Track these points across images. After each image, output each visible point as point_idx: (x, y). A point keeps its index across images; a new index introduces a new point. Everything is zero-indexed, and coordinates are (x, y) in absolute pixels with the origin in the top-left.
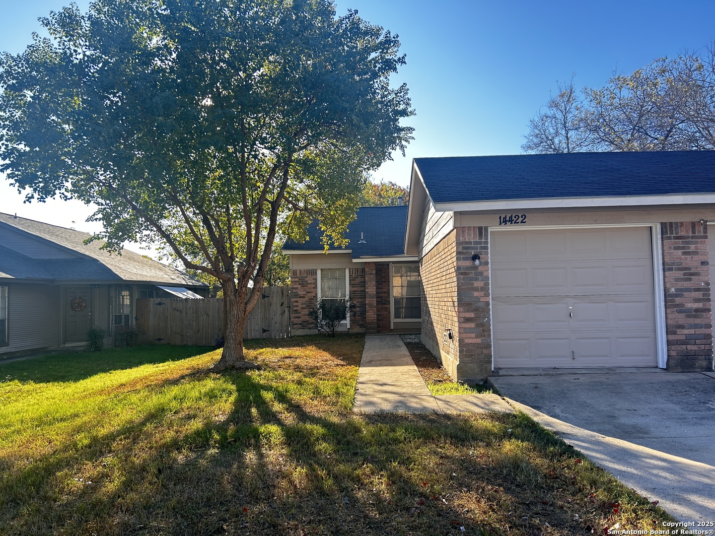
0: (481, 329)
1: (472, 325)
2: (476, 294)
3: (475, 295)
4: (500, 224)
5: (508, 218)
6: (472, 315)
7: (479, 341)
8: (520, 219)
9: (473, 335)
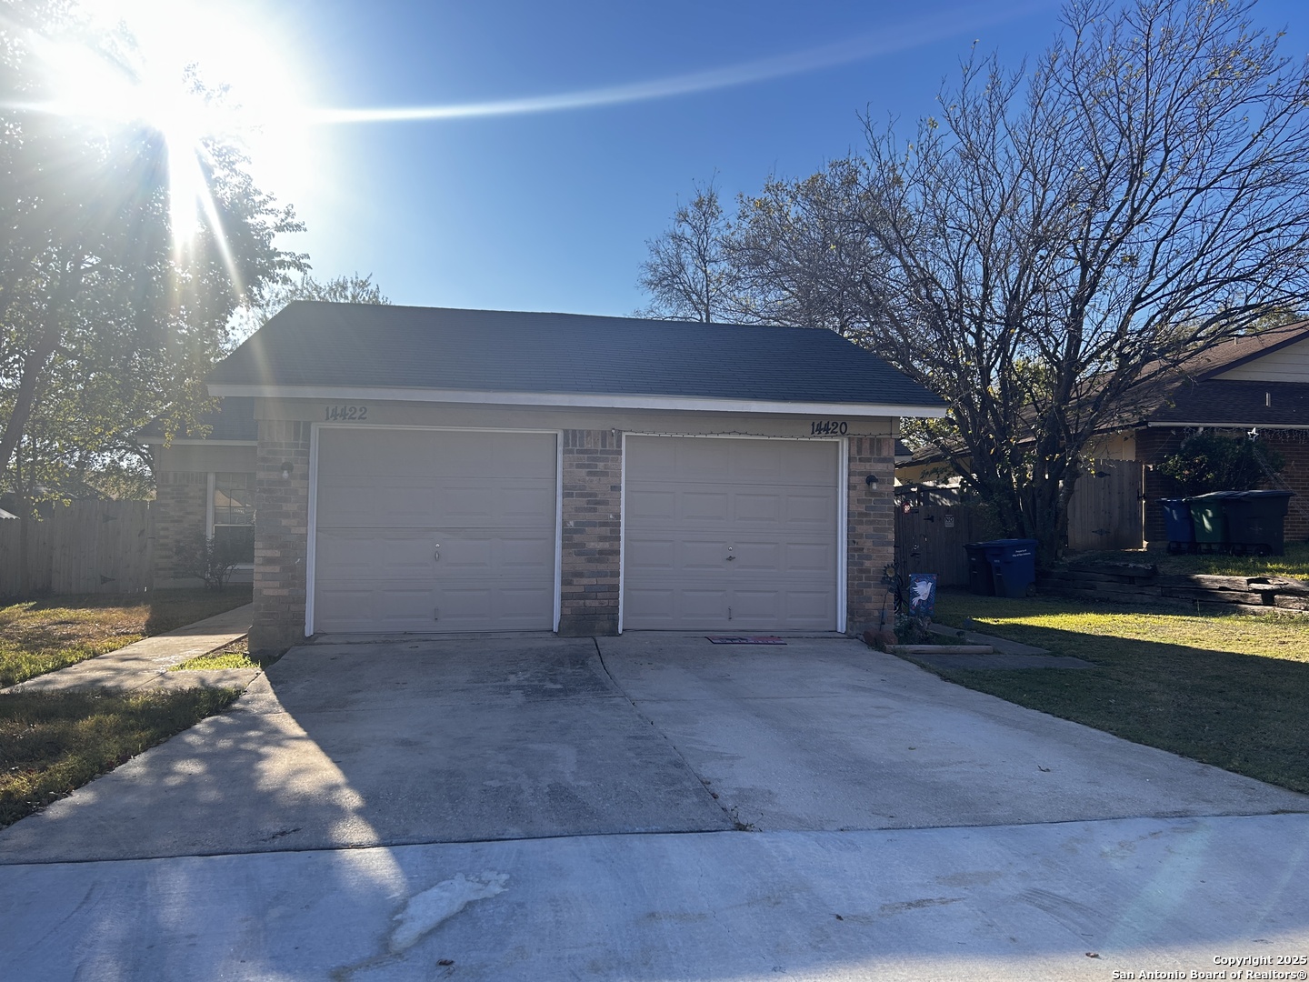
0: (290, 574)
1: (277, 569)
2: (284, 522)
3: (283, 524)
4: (328, 419)
5: (342, 411)
6: (277, 554)
7: (285, 592)
8: (358, 414)
9: (277, 584)
